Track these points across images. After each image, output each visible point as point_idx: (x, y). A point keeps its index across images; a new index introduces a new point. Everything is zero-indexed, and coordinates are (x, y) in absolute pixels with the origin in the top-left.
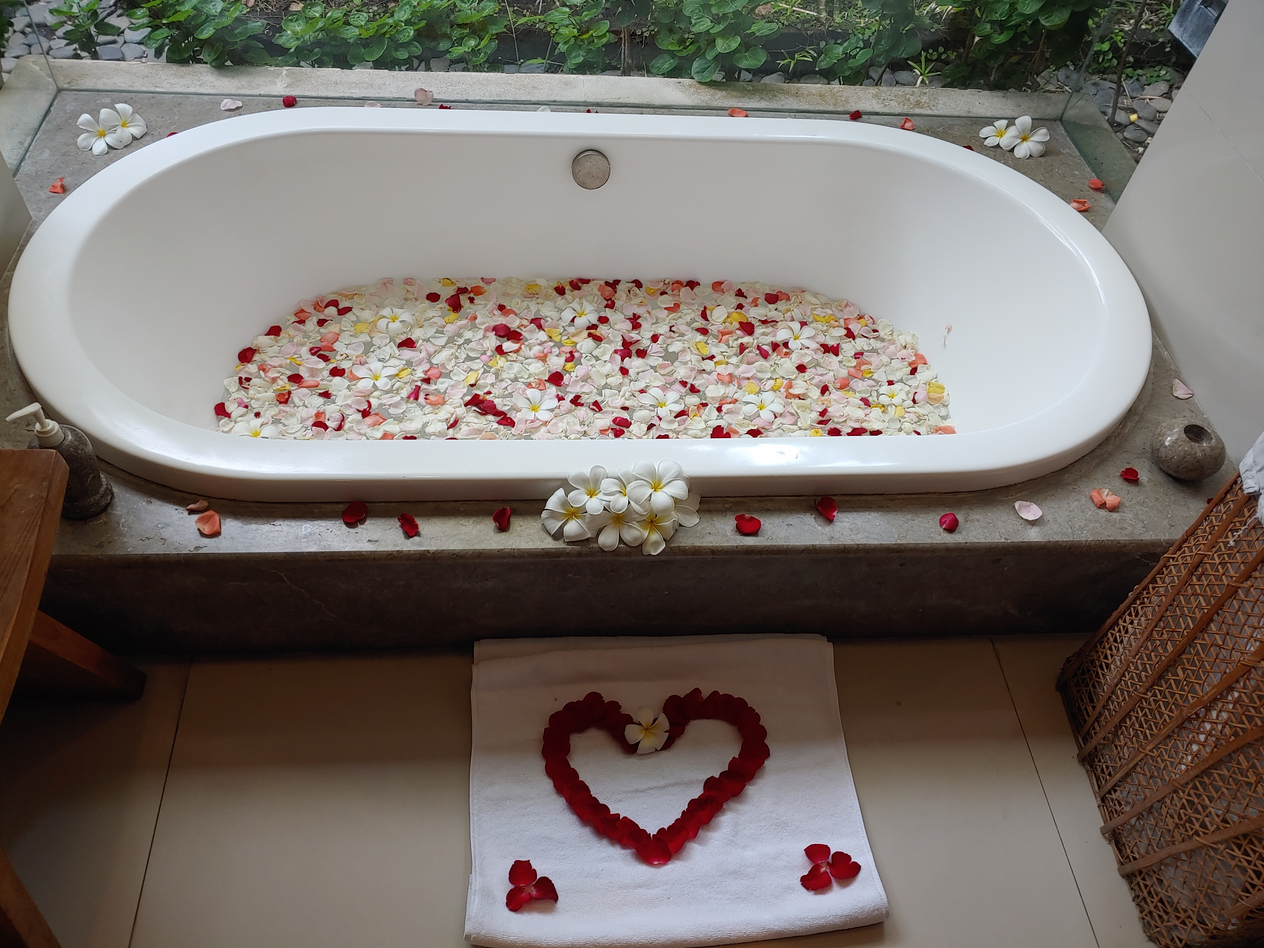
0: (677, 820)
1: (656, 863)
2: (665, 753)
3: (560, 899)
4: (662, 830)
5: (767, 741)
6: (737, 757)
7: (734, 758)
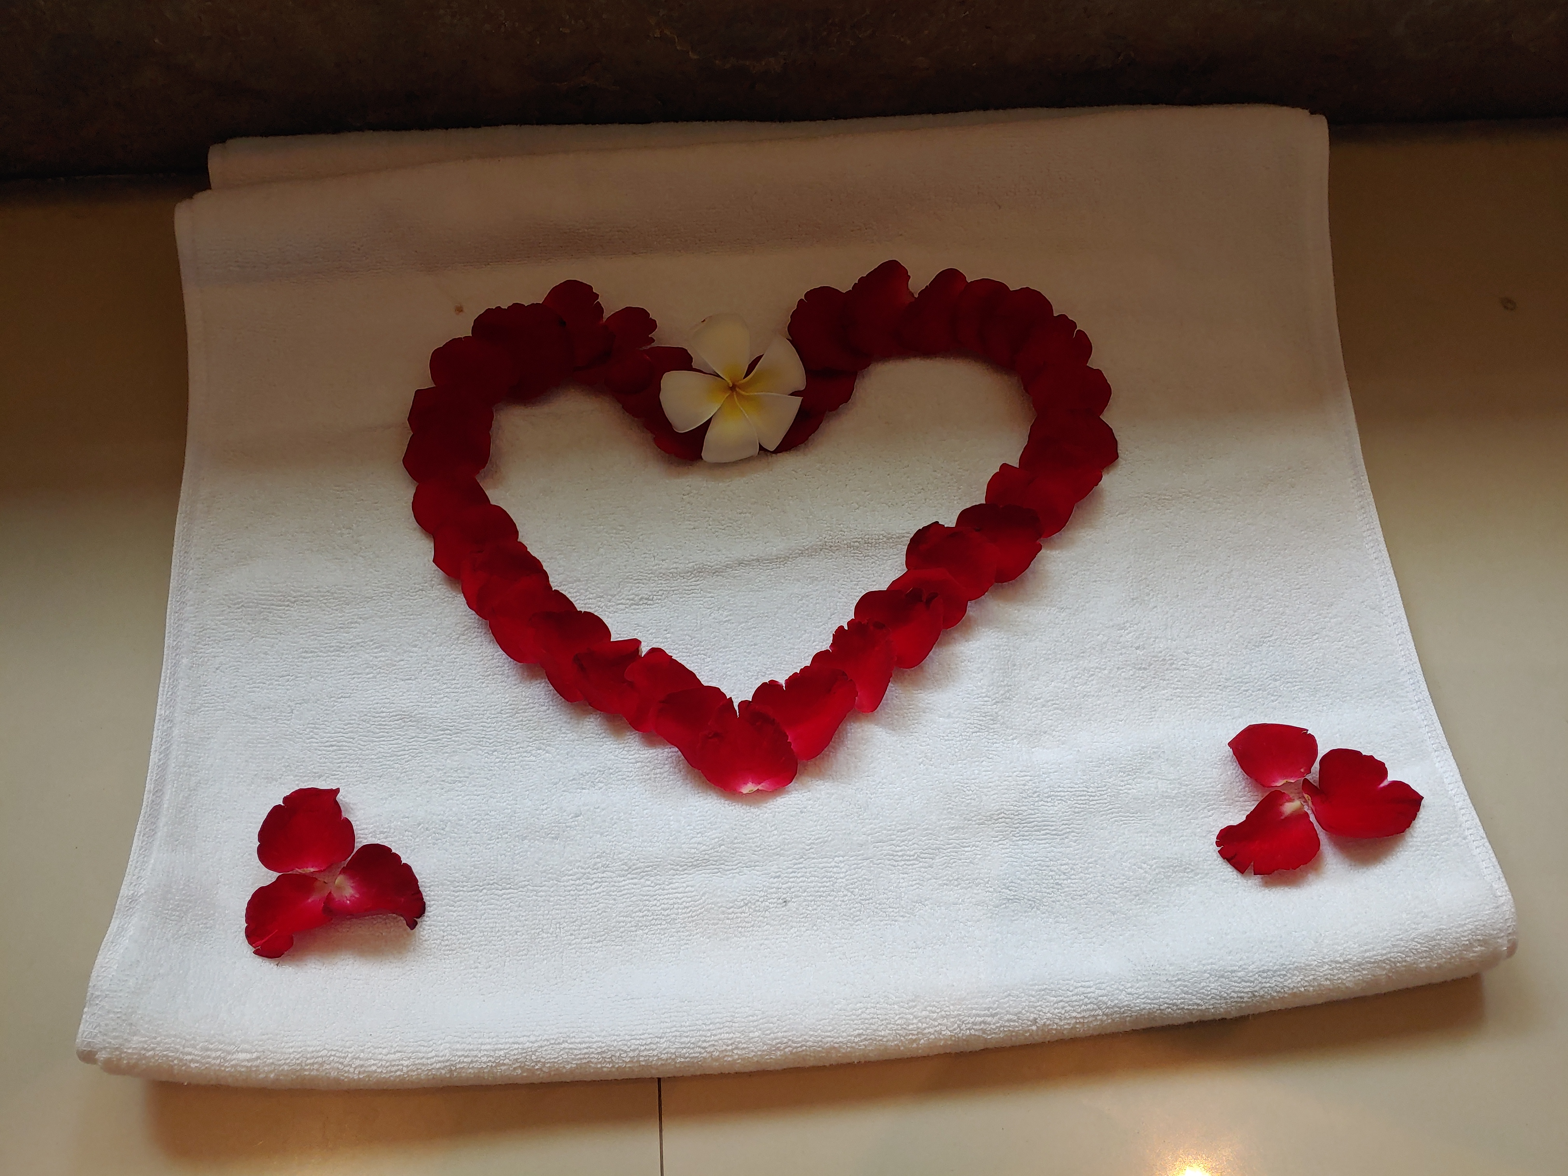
0: (819, 657)
1: (749, 788)
2: (790, 462)
3: (430, 911)
4: (768, 690)
5: (1111, 417)
6: (1015, 463)
7: (1004, 467)
